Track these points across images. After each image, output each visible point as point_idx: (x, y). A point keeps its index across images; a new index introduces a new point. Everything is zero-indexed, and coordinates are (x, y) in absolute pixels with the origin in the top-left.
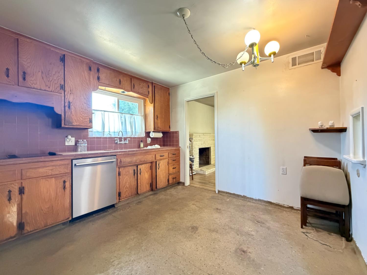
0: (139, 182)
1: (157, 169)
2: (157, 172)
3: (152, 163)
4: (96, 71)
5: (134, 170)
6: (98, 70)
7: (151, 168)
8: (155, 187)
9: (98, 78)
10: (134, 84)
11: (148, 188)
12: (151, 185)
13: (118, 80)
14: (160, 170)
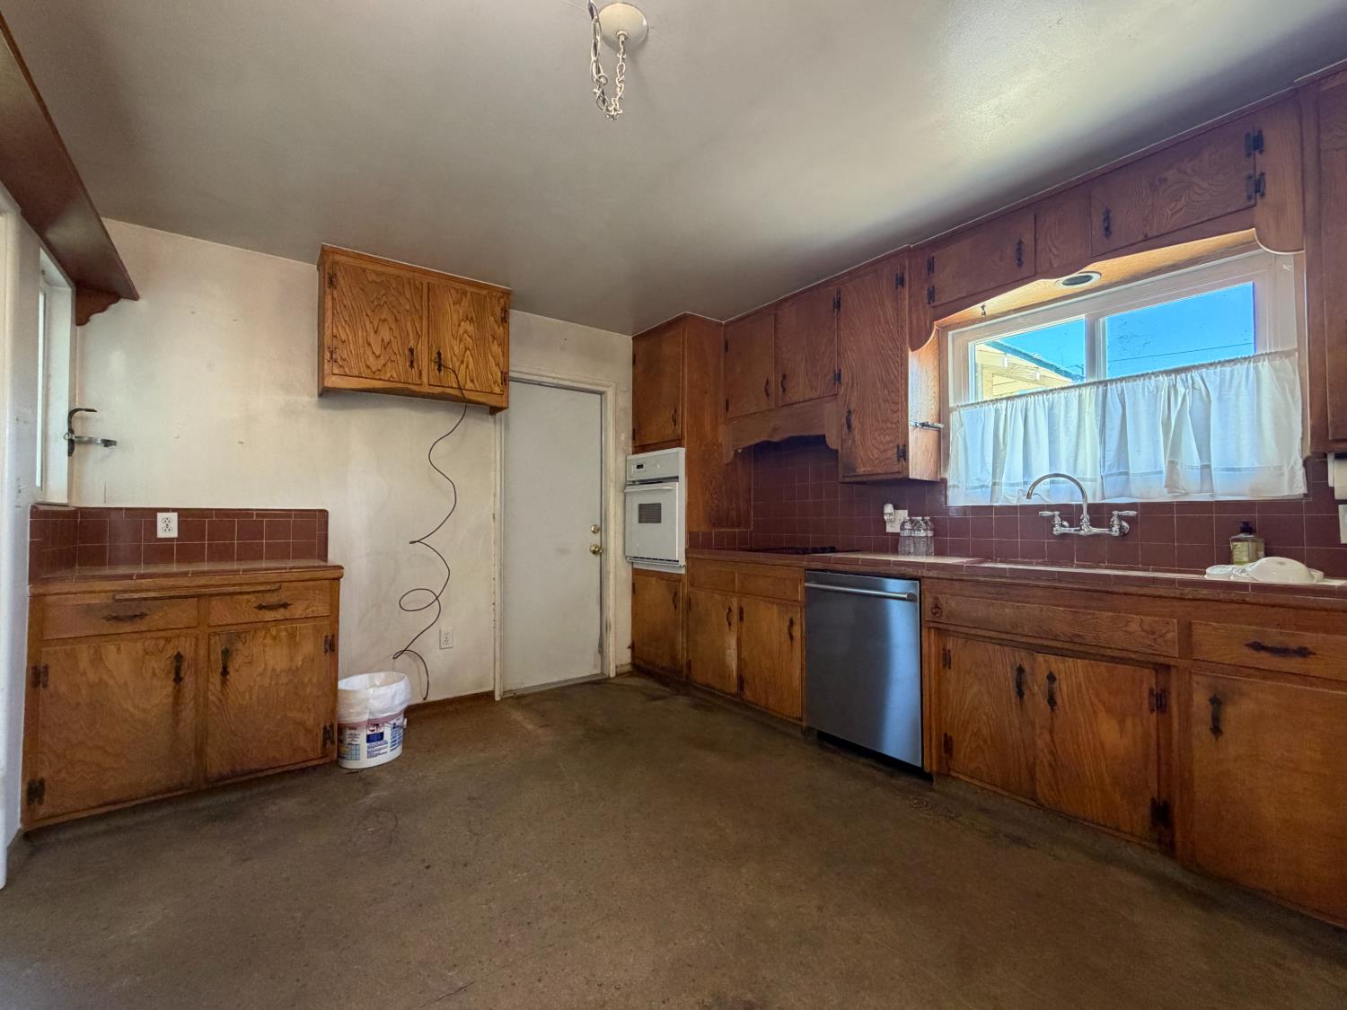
0: (1041, 745)
4: (923, 273)
5: (1020, 670)
6: (930, 267)
7: (1162, 703)
9: (931, 295)
10: (1107, 212)
12: (1167, 817)
13: (1010, 251)
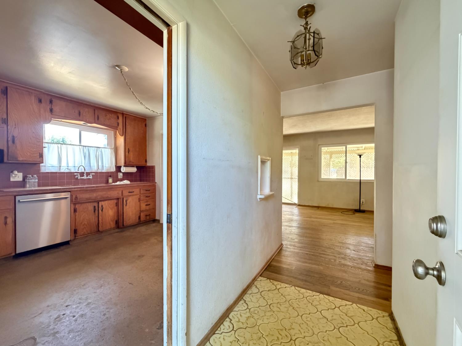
0: (100, 219)
1: (124, 206)
2: (124, 209)
3: (118, 199)
4: (48, 102)
5: (95, 207)
6: (51, 102)
7: (117, 204)
8: (122, 224)
9: (51, 110)
10: (98, 115)
11: (113, 225)
12: (117, 222)
13: (77, 112)
14: (127, 207)
